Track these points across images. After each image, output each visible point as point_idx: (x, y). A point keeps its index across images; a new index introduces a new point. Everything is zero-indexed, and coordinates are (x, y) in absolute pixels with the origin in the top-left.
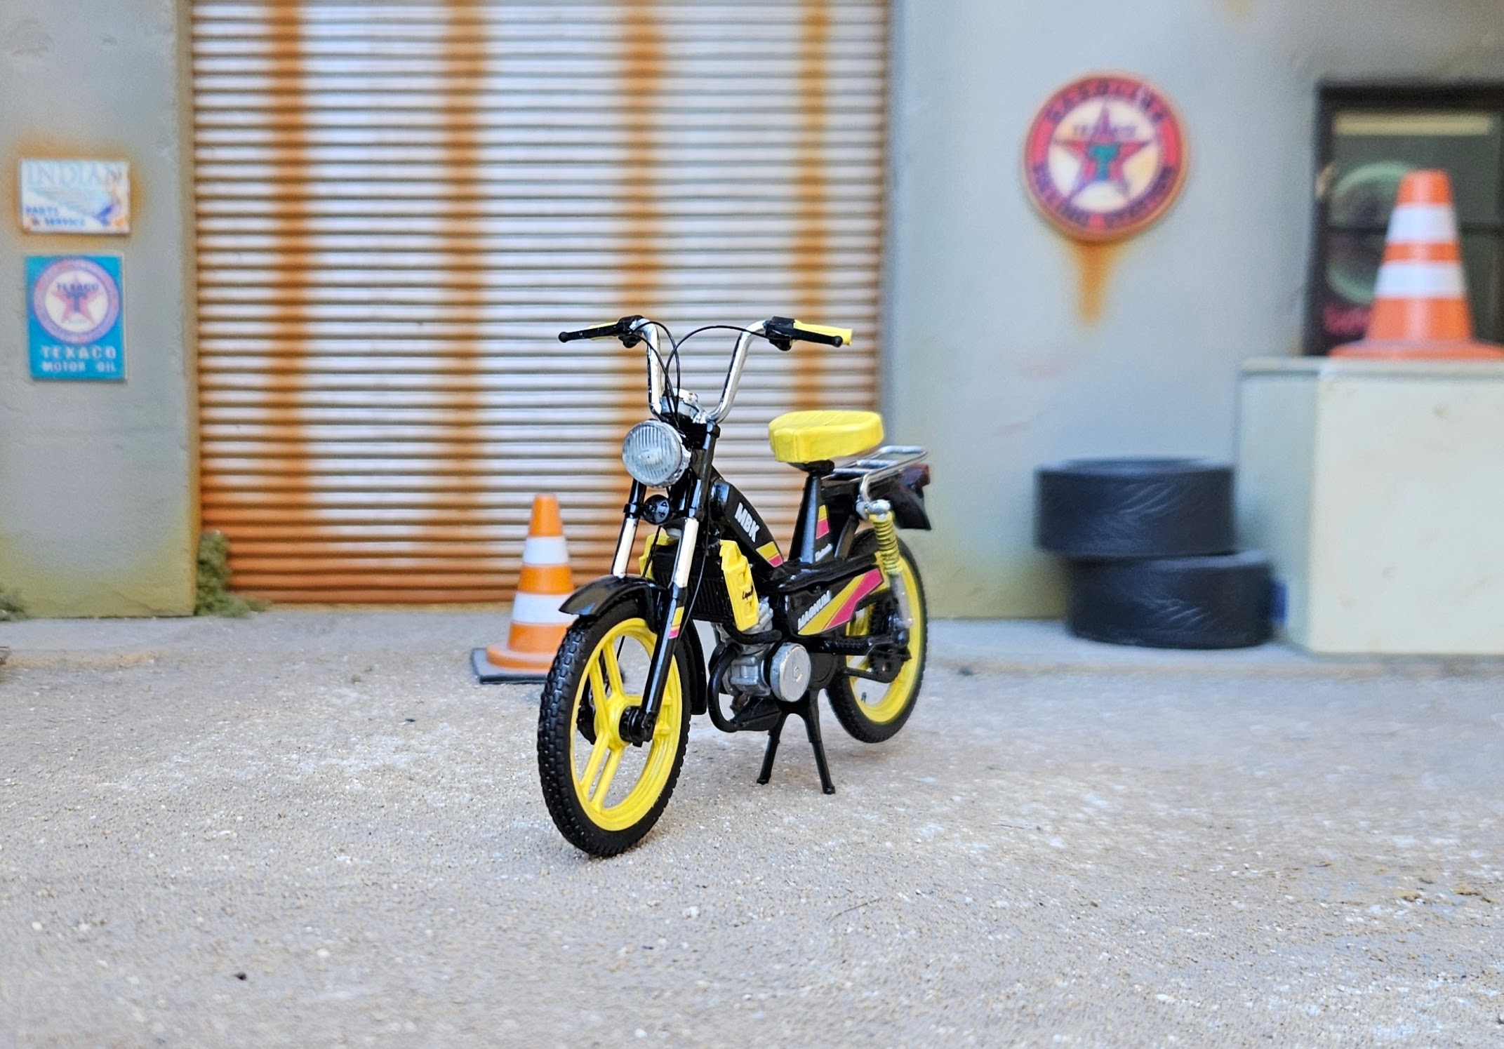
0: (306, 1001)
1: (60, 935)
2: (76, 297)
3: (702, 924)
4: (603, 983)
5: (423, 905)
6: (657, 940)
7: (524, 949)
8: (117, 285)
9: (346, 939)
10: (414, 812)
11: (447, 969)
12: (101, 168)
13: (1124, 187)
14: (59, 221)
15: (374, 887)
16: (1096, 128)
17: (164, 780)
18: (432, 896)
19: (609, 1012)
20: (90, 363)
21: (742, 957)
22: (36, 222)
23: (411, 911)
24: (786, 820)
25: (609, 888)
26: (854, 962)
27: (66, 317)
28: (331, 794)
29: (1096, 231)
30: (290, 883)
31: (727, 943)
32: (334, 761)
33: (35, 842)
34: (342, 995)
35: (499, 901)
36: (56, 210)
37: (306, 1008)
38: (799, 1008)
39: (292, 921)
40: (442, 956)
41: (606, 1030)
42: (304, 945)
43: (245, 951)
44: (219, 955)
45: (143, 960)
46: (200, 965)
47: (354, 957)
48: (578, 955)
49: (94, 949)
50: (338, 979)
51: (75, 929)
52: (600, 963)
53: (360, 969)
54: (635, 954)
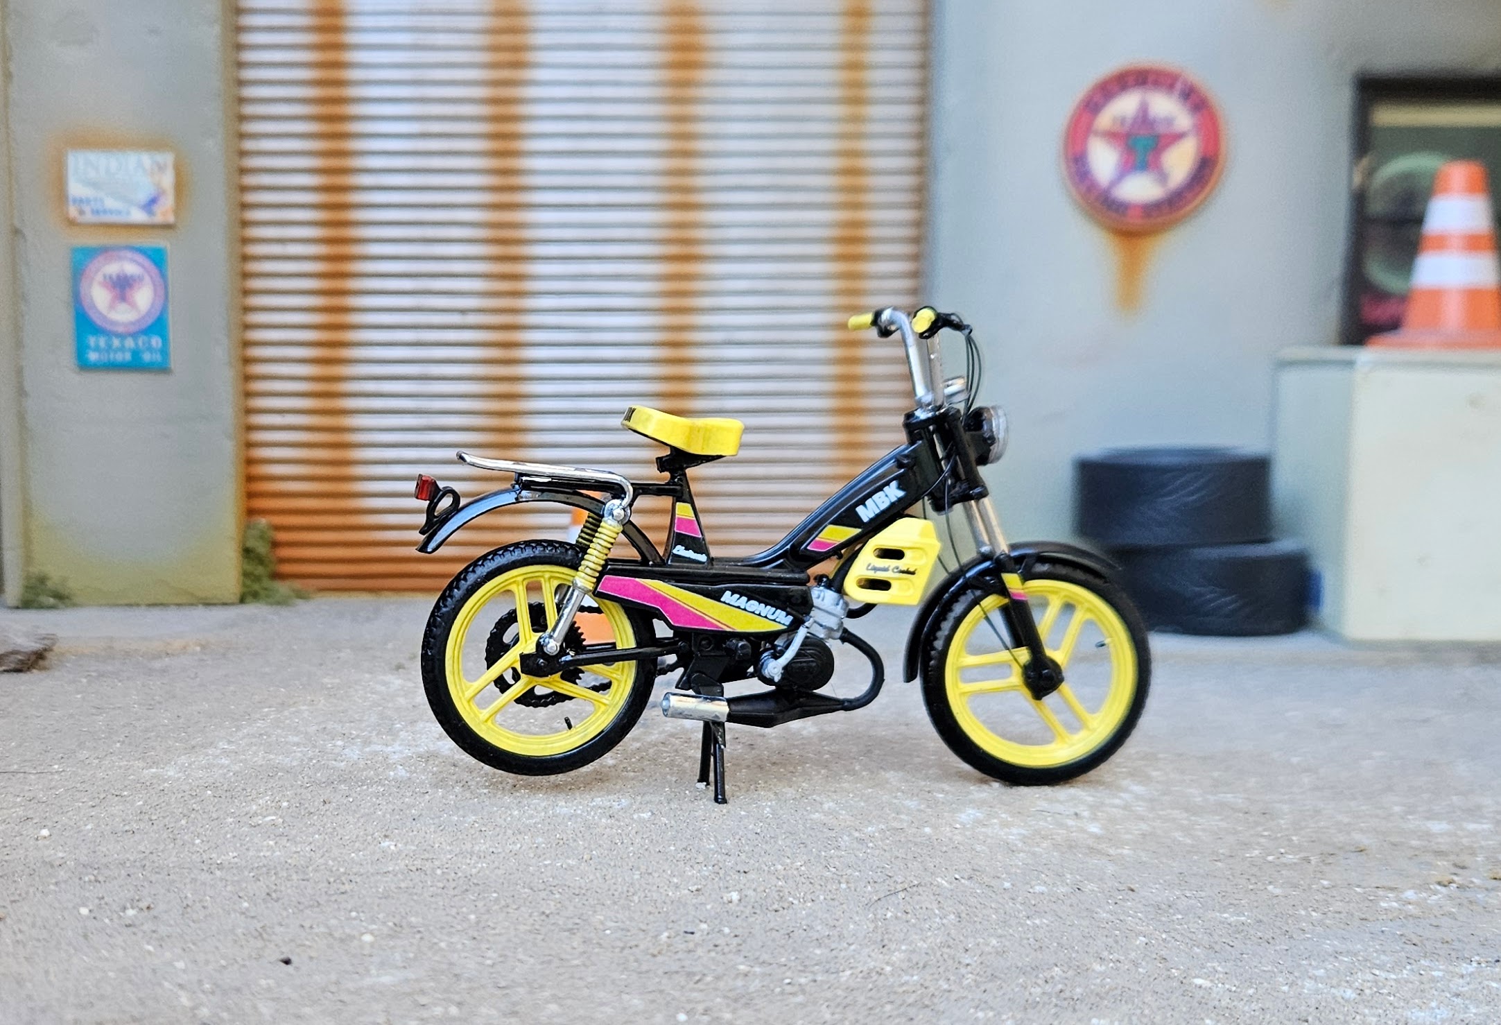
0: (350, 986)
1: (107, 921)
2: (122, 287)
3: (742, 909)
4: (644, 968)
5: (467, 890)
6: (698, 925)
7: (567, 934)
8: (163, 275)
9: (391, 924)
10: (459, 799)
11: (490, 954)
12: (146, 159)
13: (1163, 177)
14: (105, 212)
15: (417, 873)
16: (1135, 120)
17: (209, 767)
18: (475, 881)
19: (651, 997)
20: (136, 353)
21: (783, 942)
22: (82, 212)
23: (455, 896)
24: (826, 806)
25: (651, 874)
26: (893, 946)
27: (112, 307)
28: (376, 780)
29: (1135, 221)
30: (334, 869)
31: (767, 929)
32: (378, 748)
33: (83, 828)
34: (386, 979)
35: (542, 886)
36: (102, 200)
37: (350, 992)
38: (839, 992)
39: (336, 906)
40: (485, 941)
41: (649, 1014)
42: (349, 931)
43: (290, 936)
44: (265, 940)
45: (189, 944)
46: (246, 950)
47: (399, 942)
48: (620, 940)
49: (141, 934)
50: (382, 963)
51: (122, 914)
52: (642, 947)
53: (404, 954)
54: (677, 939)
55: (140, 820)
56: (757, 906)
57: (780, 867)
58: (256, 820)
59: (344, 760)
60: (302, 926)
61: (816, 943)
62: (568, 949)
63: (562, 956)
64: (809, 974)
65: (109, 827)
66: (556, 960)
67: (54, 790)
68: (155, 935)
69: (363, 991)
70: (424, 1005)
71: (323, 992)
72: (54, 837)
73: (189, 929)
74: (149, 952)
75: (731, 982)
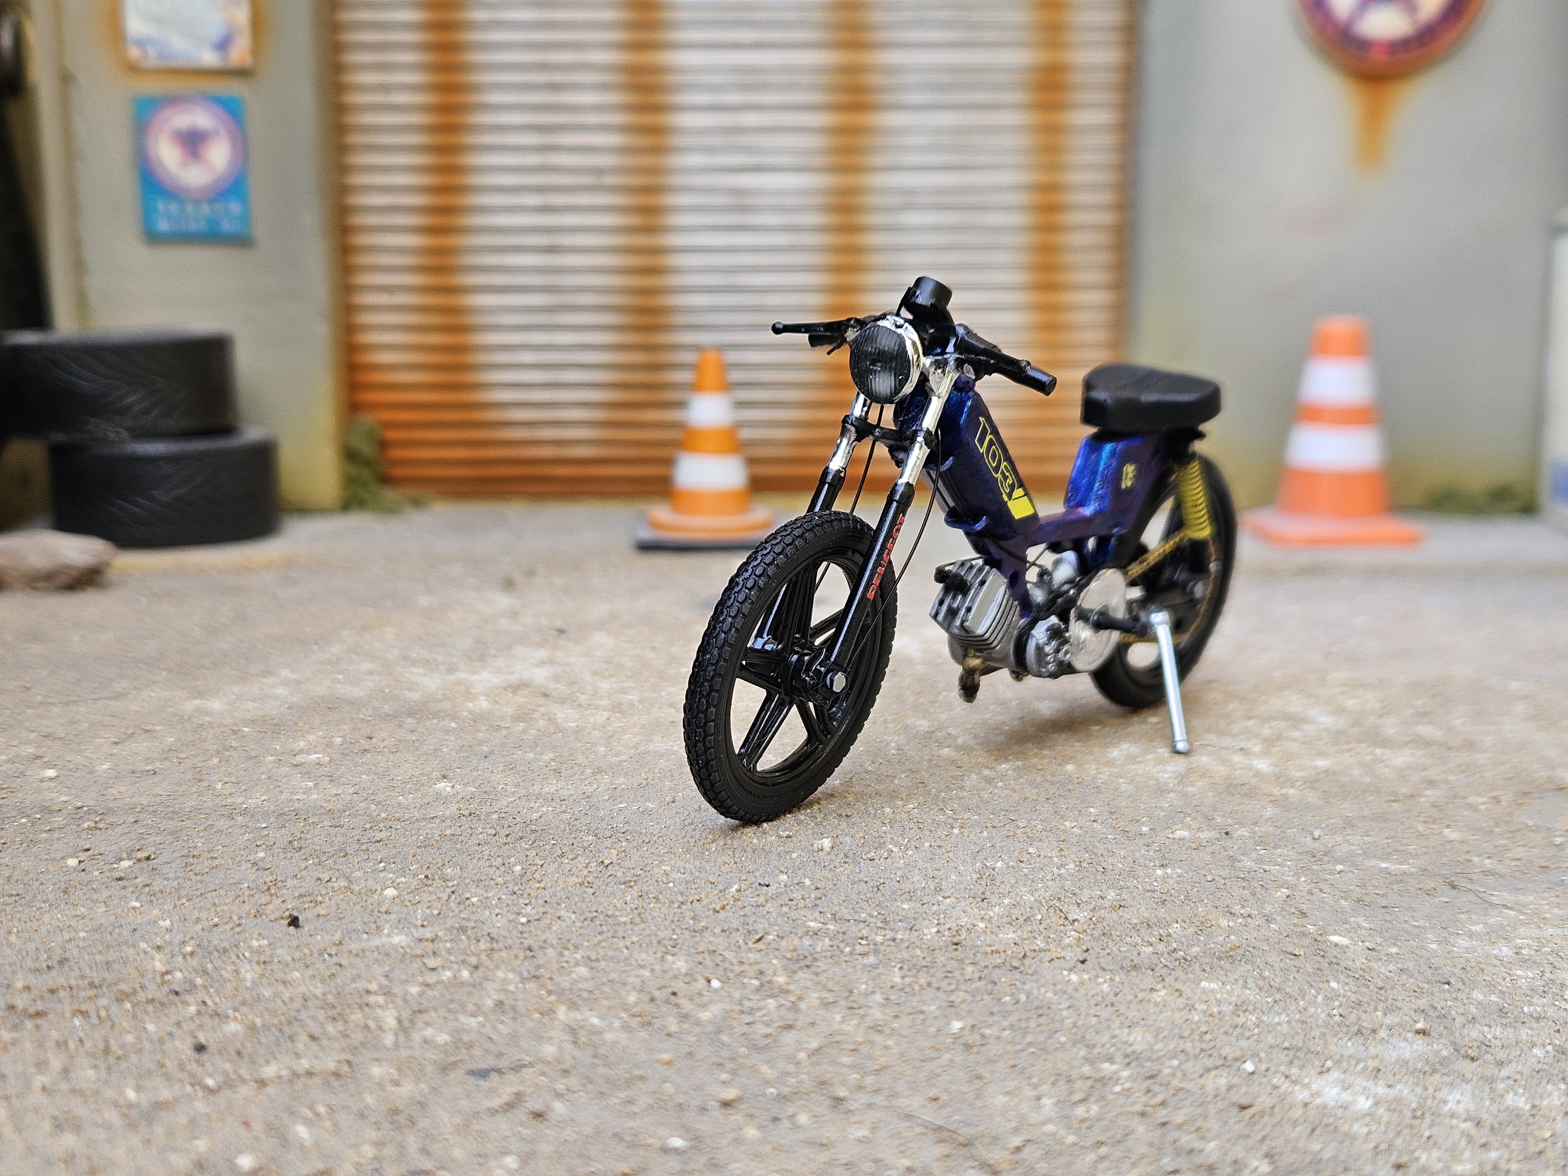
1: (96, 873)
2: (193, 142)
3: (833, 858)
5: (521, 838)
6: (777, 876)
9: (422, 876)
10: (539, 734)
11: (527, 911)
14: (171, 54)
17: (262, 698)
20: (212, 221)
21: (869, 895)
22: (144, 56)
23: (505, 844)
26: (994, 899)
27: (183, 166)
29: (1378, 60)
30: (375, 814)
31: (856, 879)
32: (463, 676)
33: (98, 768)
35: (609, 833)
36: (167, 41)
37: (351, 955)
39: (366, 857)
40: (526, 896)
41: (690, 978)
42: (371, 883)
43: (303, 890)
44: (272, 895)
45: (184, 901)
46: (246, 907)
47: (425, 897)
48: (682, 894)
49: (131, 889)
50: (399, 921)
51: (115, 866)
52: (705, 902)
53: (428, 911)
54: (748, 892)
55: (166, 759)
56: (850, 854)
57: (887, 810)
58: (299, 759)
59: (420, 690)
60: (319, 879)
61: (907, 896)
62: (619, 905)
63: (610, 913)
64: (887, 932)
65: (128, 767)
66: (602, 917)
67: (76, 725)
68: (147, 889)
69: (367, 953)
70: (433, 969)
71: (321, 954)
72: (61, 778)
73: (189, 882)
74: (134, 908)
75: (796, 942)
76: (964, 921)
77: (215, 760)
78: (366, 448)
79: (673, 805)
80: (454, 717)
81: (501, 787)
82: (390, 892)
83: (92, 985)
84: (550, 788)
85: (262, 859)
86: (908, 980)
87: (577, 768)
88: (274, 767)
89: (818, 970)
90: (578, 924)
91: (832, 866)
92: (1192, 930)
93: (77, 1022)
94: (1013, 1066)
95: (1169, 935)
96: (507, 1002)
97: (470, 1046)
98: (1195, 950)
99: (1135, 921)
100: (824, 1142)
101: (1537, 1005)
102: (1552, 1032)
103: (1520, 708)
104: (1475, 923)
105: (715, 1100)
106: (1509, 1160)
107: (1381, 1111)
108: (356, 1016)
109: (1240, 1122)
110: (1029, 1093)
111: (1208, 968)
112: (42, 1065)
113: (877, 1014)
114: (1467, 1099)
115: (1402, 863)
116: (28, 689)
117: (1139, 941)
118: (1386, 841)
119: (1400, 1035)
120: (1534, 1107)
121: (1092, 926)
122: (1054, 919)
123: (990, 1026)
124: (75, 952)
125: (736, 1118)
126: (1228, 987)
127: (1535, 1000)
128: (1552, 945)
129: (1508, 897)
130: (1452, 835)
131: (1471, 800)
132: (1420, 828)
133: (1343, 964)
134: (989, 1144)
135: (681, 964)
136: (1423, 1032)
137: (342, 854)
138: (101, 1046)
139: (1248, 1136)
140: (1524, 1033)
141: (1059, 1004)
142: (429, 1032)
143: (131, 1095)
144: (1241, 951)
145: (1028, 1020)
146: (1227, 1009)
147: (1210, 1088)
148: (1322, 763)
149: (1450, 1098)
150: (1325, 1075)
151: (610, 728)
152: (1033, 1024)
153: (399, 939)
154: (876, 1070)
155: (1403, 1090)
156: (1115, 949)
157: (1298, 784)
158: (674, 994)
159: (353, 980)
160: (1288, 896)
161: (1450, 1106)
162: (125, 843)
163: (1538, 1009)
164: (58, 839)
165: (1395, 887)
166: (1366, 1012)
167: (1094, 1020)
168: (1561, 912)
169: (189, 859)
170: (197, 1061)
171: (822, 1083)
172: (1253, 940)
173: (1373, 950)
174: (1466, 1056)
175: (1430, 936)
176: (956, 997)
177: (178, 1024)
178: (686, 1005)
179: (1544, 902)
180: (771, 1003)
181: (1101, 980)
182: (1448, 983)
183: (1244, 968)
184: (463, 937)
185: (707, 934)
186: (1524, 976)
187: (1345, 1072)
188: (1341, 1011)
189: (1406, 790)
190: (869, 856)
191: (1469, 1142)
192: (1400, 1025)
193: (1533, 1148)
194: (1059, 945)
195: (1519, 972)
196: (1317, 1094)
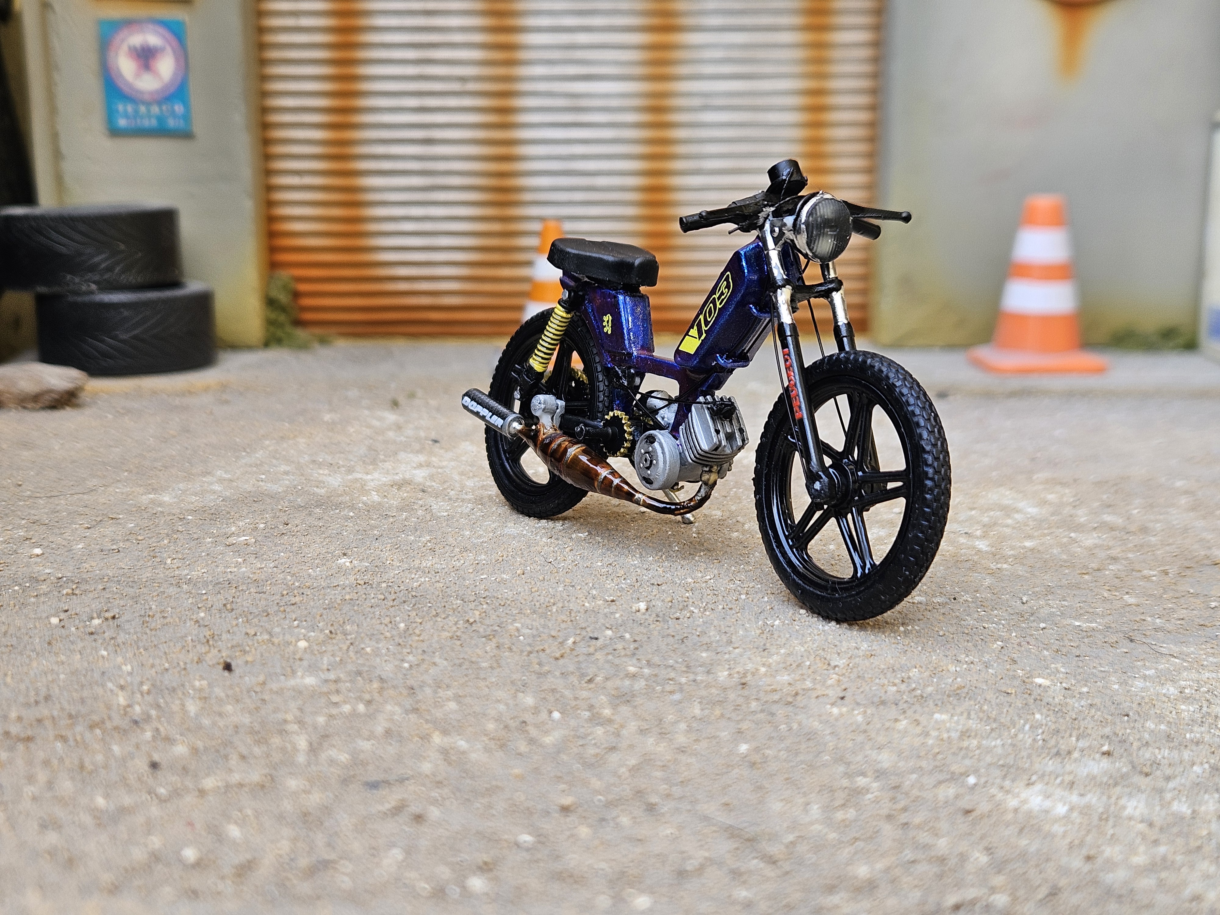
0: (275, 686)
1: (73, 629)
2: (146, 57)
3: (647, 617)
4: (546, 668)
5: (404, 602)
6: (604, 631)
9: (327, 632)
10: (419, 521)
11: (410, 658)
15: (364, 587)
17: (203, 493)
18: (414, 594)
19: (542, 695)
20: (160, 119)
21: (675, 646)
23: (392, 606)
25: (573, 586)
26: (773, 650)
27: (138, 75)
28: (350, 504)
30: (290, 583)
31: (665, 635)
32: (359, 476)
33: (74, 547)
35: (472, 599)
37: (272, 692)
38: (714, 691)
39: (284, 616)
40: (408, 646)
41: (536, 710)
42: (288, 637)
43: (234, 643)
44: (210, 646)
45: (142, 650)
46: (191, 655)
47: (330, 648)
48: (530, 645)
49: (100, 641)
50: (310, 666)
51: (88, 623)
52: (548, 651)
53: (332, 658)
54: (581, 644)
55: (127, 540)
56: (661, 614)
57: (690, 580)
58: (232, 540)
59: (325, 487)
60: (247, 634)
61: (705, 647)
62: (480, 653)
63: (474, 659)
64: (691, 675)
65: (98, 546)
66: (467, 663)
67: (58, 514)
68: (113, 642)
69: (285, 691)
70: (336, 703)
71: (248, 692)
72: (46, 555)
73: (145, 637)
74: (103, 657)
75: (618, 683)
76: (750, 666)
77: (166, 542)
78: (283, 298)
79: (523, 576)
80: (352, 508)
81: (388, 562)
82: (302, 644)
83: (70, 716)
84: (427, 563)
85: (203, 619)
86: (707, 712)
87: (447, 547)
88: (211, 547)
89: (636, 703)
90: (450, 668)
91: (646, 624)
92: (927, 674)
93: (59, 745)
94: (787, 779)
95: (909, 678)
96: (394, 729)
97: (364, 764)
98: (930, 689)
99: (882, 666)
100: (640, 838)
101: (1197, 732)
102: (1209, 754)
103: (1183, 501)
104: (1149, 669)
105: (556, 805)
106: (1175, 853)
107: (1075, 814)
108: (276, 741)
109: (964, 823)
110: (800, 800)
111: (940, 703)
112: (31, 779)
113: (681, 739)
114: (1142, 805)
115: (1091, 622)
116: (20, 485)
117: (886, 682)
118: (1078, 605)
119: (1090, 756)
120: (1194, 812)
121: (849, 671)
122: (820, 665)
123: (769, 748)
124: (57, 690)
125: (572, 818)
126: (956, 718)
127: (1195, 728)
128: (1207, 686)
129: (1175, 649)
130: (1130, 599)
131: (1146, 572)
132: (1106, 595)
133: (1045, 700)
134: (770, 840)
135: (529, 700)
136: (1108, 754)
137: (265, 614)
138: (76, 762)
139: (971, 834)
140: (1186, 755)
141: (824, 730)
142: (333, 753)
143: (100, 801)
144: (966, 690)
145: (799, 743)
146: (955, 735)
147: (941, 797)
148: (1028, 544)
149: (1129, 804)
150: (1031, 787)
151: (474, 517)
152: (803, 746)
153: (310, 681)
154: (682, 782)
155: (1092, 799)
156: (867, 688)
157: (1010, 560)
158: (524, 722)
159: (274, 712)
160: (1002, 648)
161: (1128, 811)
162: (96, 605)
163: (1198, 735)
164: (43, 602)
165: (1086, 640)
166: (1063, 737)
167: (850, 744)
168: (1215, 660)
169: (145, 619)
170: (152, 774)
171: (639, 792)
172: (975, 682)
173: (1069, 689)
174: (1141, 772)
175: (1113, 679)
176: (744, 726)
177: (137, 746)
178: (533, 732)
179: (1202, 652)
180: (599, 731)
181: (856, 712)
182: (1128, 715)
183: (967, 703)
184: (359, 678)
185: (549, 676)
186: (1187, 709)
187: (1047, 784)
188: (1044, 737)
189: (1094, 565)
190: (675, 616)
191: (1142, 839)
192: (1090, 747)
193: (1194, 844)
194: (823, 685)
195: (1183, 707)
196: (1025, 802)
